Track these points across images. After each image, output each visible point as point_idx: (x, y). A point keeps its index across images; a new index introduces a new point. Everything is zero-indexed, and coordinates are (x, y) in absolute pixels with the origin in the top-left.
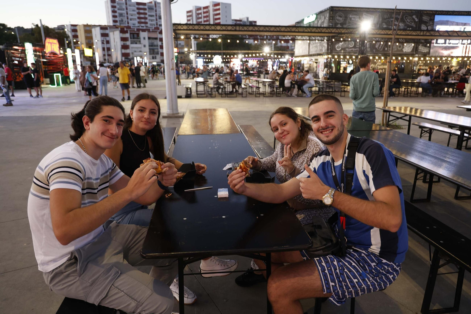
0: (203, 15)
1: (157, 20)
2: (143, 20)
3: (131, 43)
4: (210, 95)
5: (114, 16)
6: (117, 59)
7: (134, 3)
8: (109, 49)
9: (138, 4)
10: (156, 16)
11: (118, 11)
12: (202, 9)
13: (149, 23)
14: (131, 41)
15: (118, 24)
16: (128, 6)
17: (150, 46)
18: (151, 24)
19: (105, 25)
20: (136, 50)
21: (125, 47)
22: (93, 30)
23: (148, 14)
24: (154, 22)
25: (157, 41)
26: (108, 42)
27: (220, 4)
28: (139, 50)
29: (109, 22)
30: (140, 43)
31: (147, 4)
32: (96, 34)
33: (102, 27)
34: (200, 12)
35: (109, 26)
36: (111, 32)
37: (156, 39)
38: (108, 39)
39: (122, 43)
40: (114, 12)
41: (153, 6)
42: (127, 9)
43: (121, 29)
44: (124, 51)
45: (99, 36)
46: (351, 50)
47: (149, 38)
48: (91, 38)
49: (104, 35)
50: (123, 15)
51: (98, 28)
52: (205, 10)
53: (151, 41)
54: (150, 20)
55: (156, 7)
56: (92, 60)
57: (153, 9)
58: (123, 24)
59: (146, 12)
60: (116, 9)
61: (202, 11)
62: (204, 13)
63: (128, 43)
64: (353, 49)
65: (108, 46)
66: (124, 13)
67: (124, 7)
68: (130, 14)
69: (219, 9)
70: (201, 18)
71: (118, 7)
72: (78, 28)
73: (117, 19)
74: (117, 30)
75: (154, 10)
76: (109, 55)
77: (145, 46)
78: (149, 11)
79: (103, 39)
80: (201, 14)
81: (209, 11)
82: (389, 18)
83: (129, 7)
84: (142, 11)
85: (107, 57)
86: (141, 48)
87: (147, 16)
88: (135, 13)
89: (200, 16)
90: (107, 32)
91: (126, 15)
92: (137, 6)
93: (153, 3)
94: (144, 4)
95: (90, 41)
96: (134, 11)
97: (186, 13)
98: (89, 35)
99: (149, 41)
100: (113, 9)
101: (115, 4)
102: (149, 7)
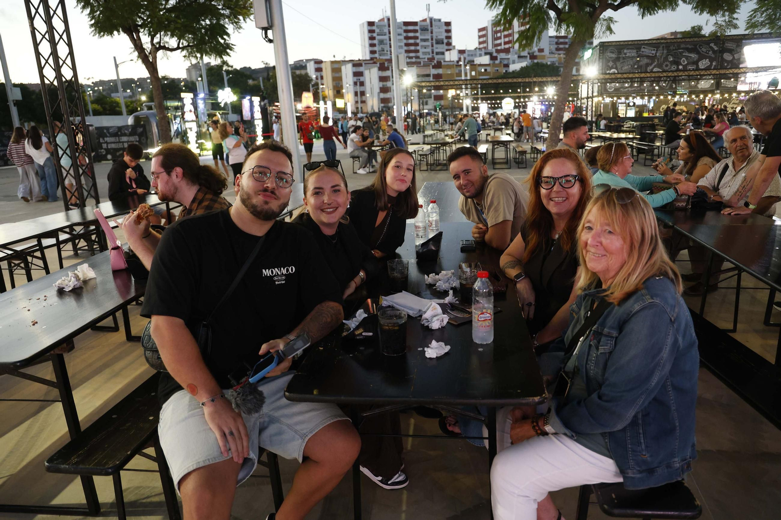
0: (503, 33)
1: (432, 46)
2: (412, 48)
4: (517, 165)
5: (372, 45)
6: (372, 107)
7: (400, 23)
8: (363, 93)
9: (406, 24)
10: (432, 39)
11: (378, 38)
13: (422, 50)
15: (377, 55)
16: (391, 28)
18: (424, 53)
19: (359, 60)
21: (384, 90)
22: (343, 68)
23: (420, 37)
24: (429, 50)
26: (362, 84)
29: (364, 53)
31: (419, 24)
32: (347, 72)
33: (355, 62)
35: (364, 60)
36: (367, 69)
37: (428, 76)
38: (362, 79)
39: (381, 84)
40: (372, 38)
41: (427, 26)
42: (389, 33)
43: (380, 64)
44: (382, 95)
45: (350, 75)
46: (627, 90)
47: (418, 76)
48: (340, 79)
49: (357, 74)
50: (385, 42)
51: (350, 66)
54: (422, 46)
55: (431, 26)
56: (343, 111)
57: (428, 30)
58: (384, 55)
59: (418, 34)
60: (375, 35)
64: (630, 89)
65: (362, 89)
66: (386, 40)
67: (386, 30)
70: (500, 38)
71: (377, 31)
72: (323, 66)
73: (375, 49)
74: (375, 67)
75: (430, 31)
76: (363, 102)
78: (421, 34)
79: (356, 80)
80: (500, 31)
82: (676, 49)
83: (392, 30)
84: (411, 34)
85: (359, 105)
87: (418, 41)
88: (402, 37)
89: (499, 35)
90: (361, 69)
91: (388, 42)
92: (404, 28)
93: (428, 21)
94: (415, 24)
95: (339, 84)
96: (399, 35)
97: (477, 31)
98: (337, 75)
100: (370, 35)
101: (374, 28)
102: (422, 27)
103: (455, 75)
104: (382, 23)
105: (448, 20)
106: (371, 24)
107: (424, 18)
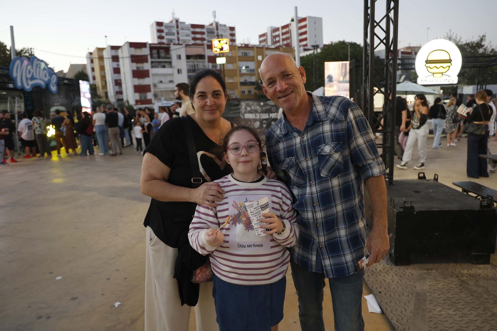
0: (281, 37)
3: (152, 67)
7: (188, 25)
9: (194, 26)
11: (166, 37)
12: (280, 29)
14: (152, 62)
16: (179, 29)
17: (189, 71)
20: (162, 79)
21: (138, 74)
23: (207, 39)
25: (204, 62)
27: (307, 19)
28: (169, 78)
30: (171, 67)
31: (206, 27)
34: (277, 33)
37: (202, 57)
39: (135, 66)
40: (160, 37)
41: (214, 29)
42: (178, 33)
47: (188, 57)
50: (173, 41)
52: (284, 30)
53: (192, 61)
55: (217, 29)
57: (214, 32)
59: (205, 36)
60: (163, 34)
61: (280, 32)
62: (283, 34)
63: (147, 66)
66: (174, 39)
67: (174, 30)
68: (182, 40)
69: (305, 26)
70: (279, 41)
71: (166, 31)
75: (216, 34)
77: (179, 71)
78: (208, 36)
80: (278, 36)
81: (291, 30)
83: (180, 31)
84: (198, 36)
86: (172, 75)
88: (190, 38)
89: (277, 39)
92: (192, 30)
93: (214, 25)
94: (202, 27)
96: (187, 35)
97: (258, 37)
99: (187, 62)
100: (159, 34)
101: (162, 28)
102: (209, 30)
103: (237, 58)
104: (171, 25)
105: (232, 26)
106: (159, 24)
107: (211, 23)
